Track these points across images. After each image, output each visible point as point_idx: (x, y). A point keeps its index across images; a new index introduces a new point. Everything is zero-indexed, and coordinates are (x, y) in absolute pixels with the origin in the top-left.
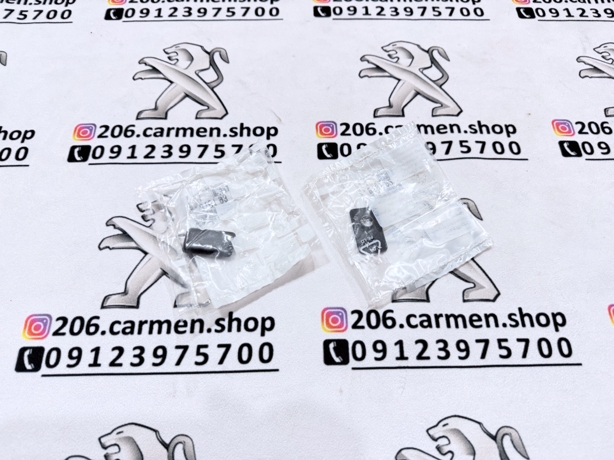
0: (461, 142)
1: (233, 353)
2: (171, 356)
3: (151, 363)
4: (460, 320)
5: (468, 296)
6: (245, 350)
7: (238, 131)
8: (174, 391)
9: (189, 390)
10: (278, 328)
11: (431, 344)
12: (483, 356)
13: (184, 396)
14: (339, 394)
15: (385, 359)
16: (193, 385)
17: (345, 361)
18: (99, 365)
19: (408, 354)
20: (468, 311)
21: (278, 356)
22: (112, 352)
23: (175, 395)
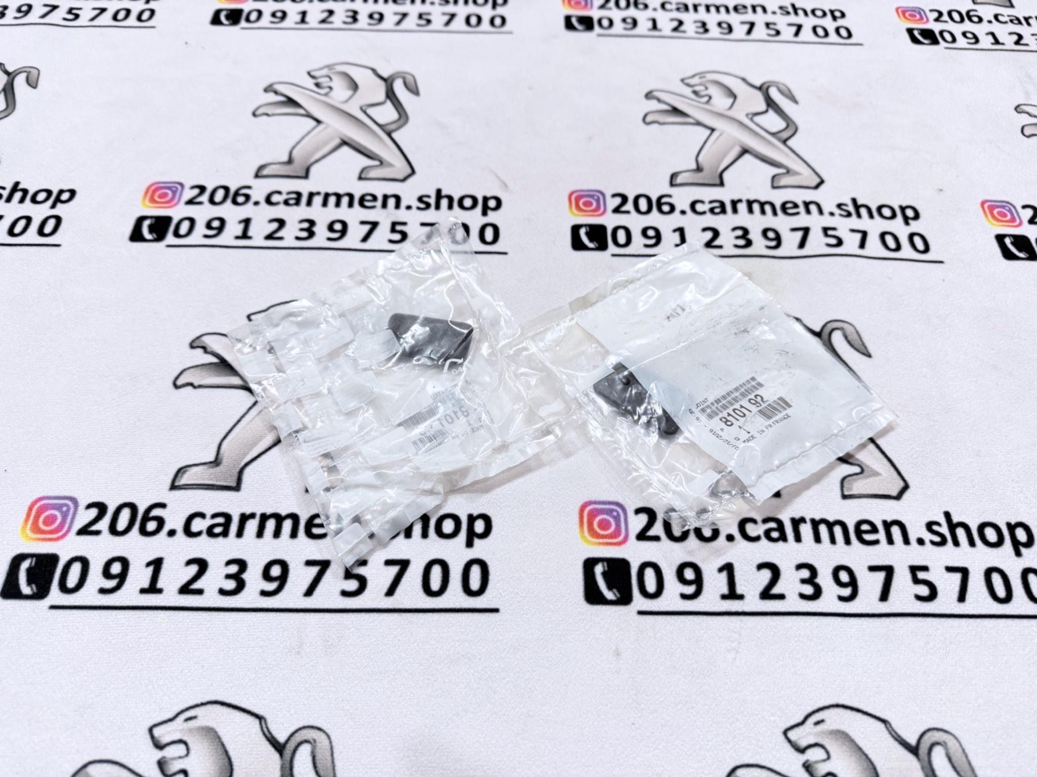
0: (825, 230)
1: (414, 575)
2: (297, 579)
3: (258, 591)
4: (838, 530)
5: (851, 489)
6: (436, 571)
7: (432, 201)
8: (298, 644)
9: (329, 641)
10: (499, 533)
11: (787, 570)
12: (884, 596)
13: (317, 653)
14: (614, 659)
15: (701, 598)
16: (336, 632)
17: (625, 599)
18: (160, 591)
19: (743, 588)
20: (852, 515)
21: (498, 585)
22: (185, 568)
23: (300, 650)
